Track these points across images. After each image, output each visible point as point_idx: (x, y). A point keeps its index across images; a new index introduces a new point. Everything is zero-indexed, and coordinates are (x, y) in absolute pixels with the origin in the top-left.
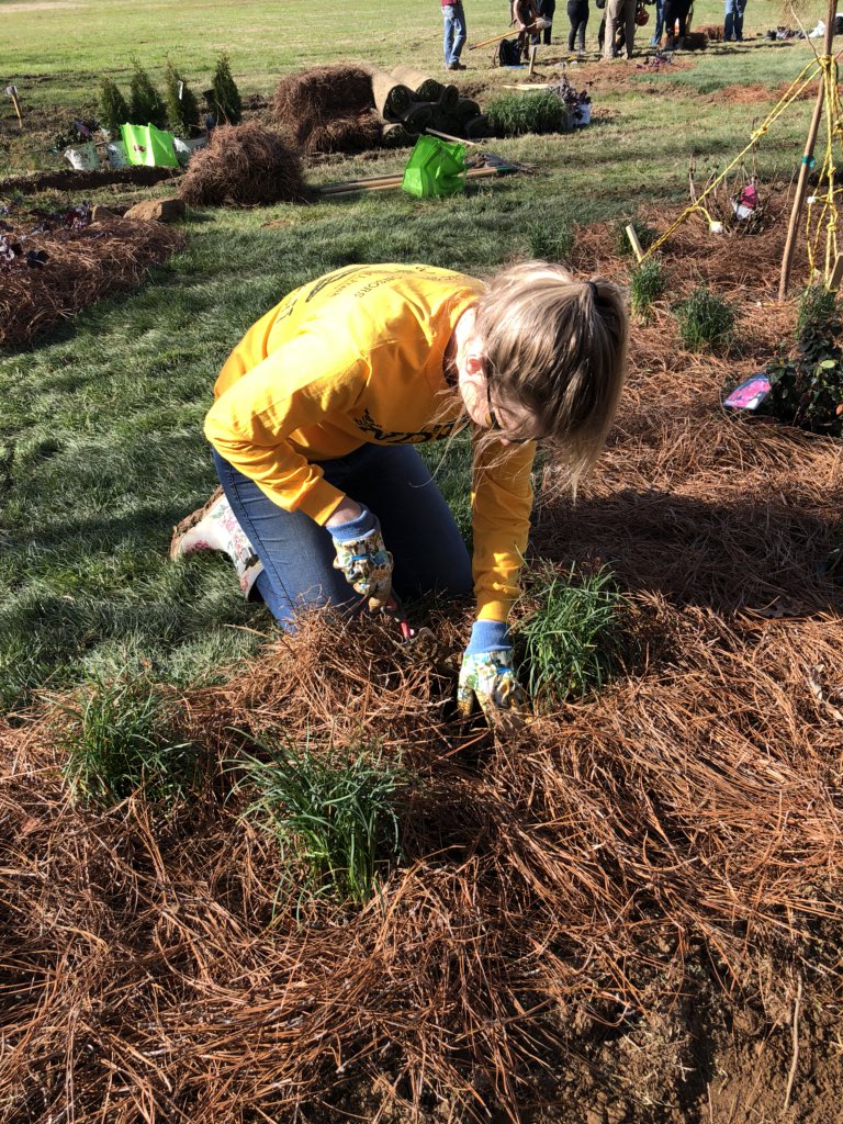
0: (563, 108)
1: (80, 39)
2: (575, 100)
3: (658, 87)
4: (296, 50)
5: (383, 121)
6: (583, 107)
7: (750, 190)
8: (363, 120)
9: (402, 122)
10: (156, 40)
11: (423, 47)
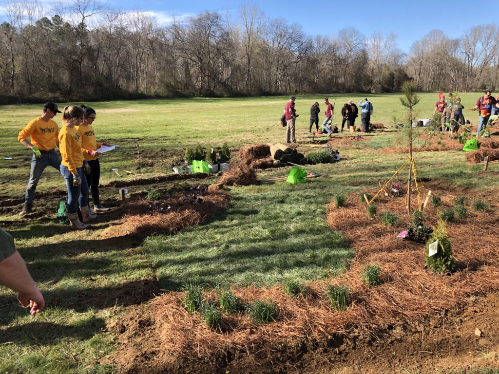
0: (331, 156)
1: (143, 124)
2: (334, 153)
3: (359, 147)
4: (225, 130)
5: (273, 159)
6: (337, 155)
7: (396, 185)
8: (267, 159)
9: (280, 160)
10: (171, 125)
11: (271, 130)
